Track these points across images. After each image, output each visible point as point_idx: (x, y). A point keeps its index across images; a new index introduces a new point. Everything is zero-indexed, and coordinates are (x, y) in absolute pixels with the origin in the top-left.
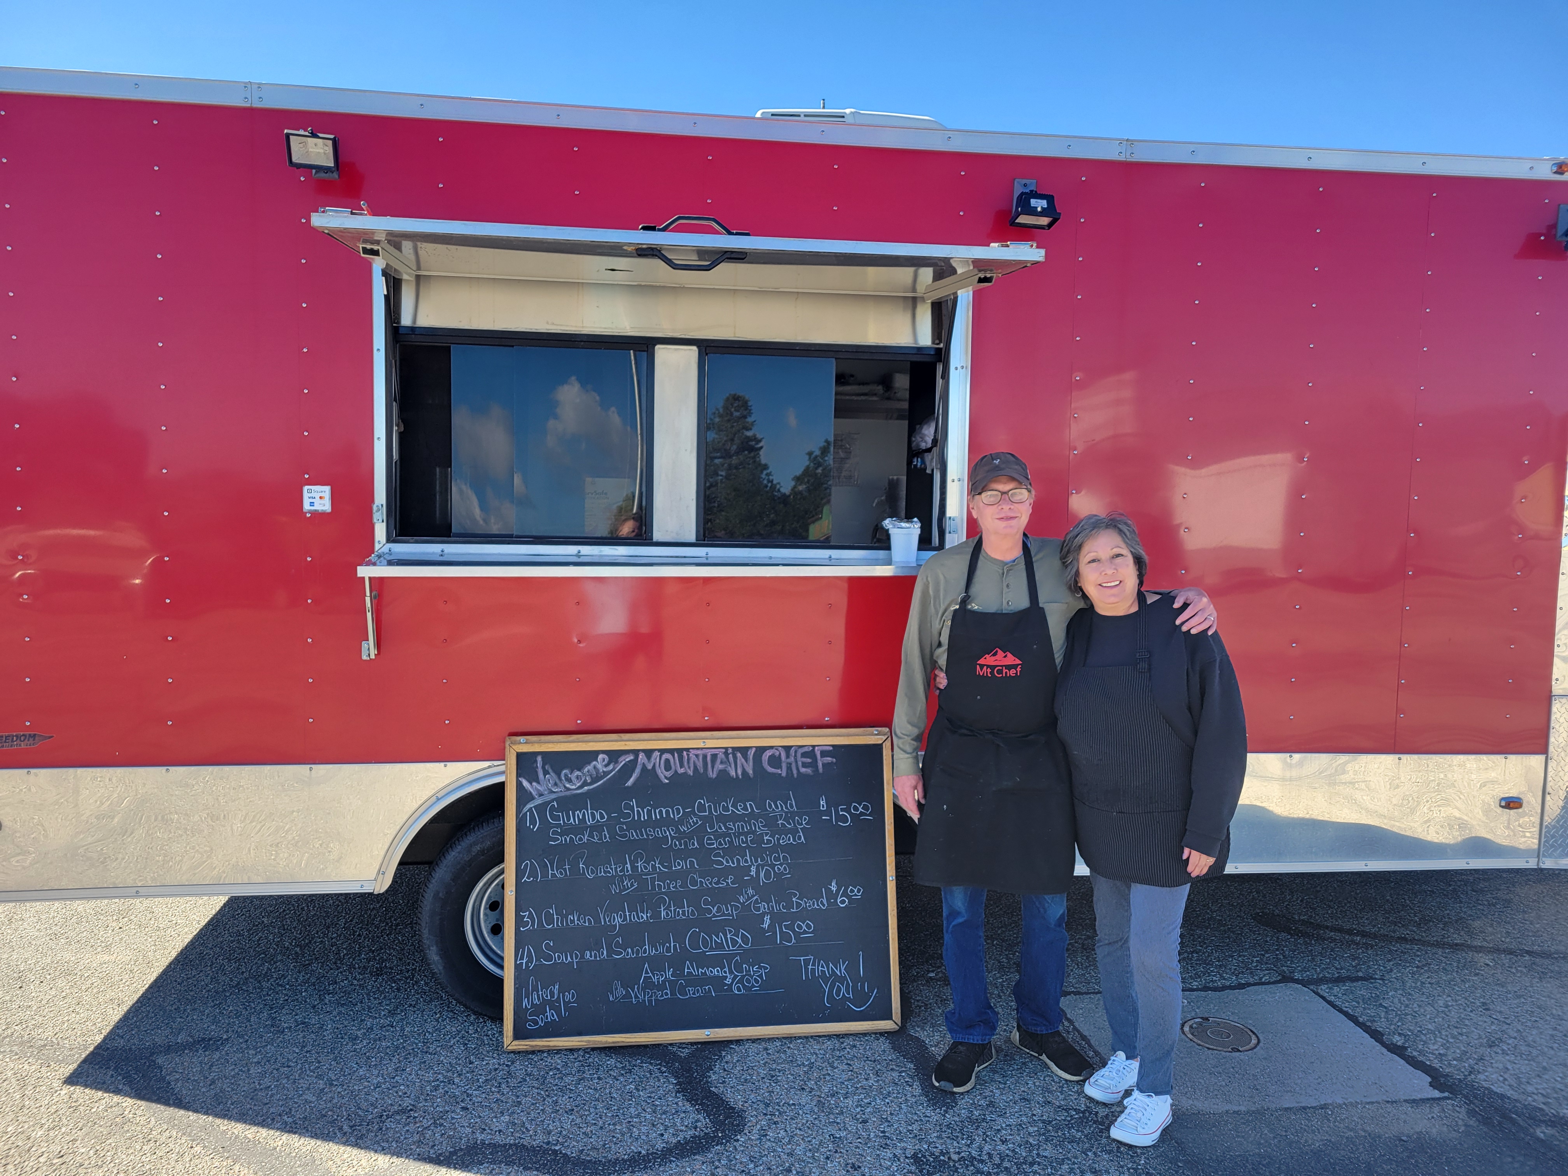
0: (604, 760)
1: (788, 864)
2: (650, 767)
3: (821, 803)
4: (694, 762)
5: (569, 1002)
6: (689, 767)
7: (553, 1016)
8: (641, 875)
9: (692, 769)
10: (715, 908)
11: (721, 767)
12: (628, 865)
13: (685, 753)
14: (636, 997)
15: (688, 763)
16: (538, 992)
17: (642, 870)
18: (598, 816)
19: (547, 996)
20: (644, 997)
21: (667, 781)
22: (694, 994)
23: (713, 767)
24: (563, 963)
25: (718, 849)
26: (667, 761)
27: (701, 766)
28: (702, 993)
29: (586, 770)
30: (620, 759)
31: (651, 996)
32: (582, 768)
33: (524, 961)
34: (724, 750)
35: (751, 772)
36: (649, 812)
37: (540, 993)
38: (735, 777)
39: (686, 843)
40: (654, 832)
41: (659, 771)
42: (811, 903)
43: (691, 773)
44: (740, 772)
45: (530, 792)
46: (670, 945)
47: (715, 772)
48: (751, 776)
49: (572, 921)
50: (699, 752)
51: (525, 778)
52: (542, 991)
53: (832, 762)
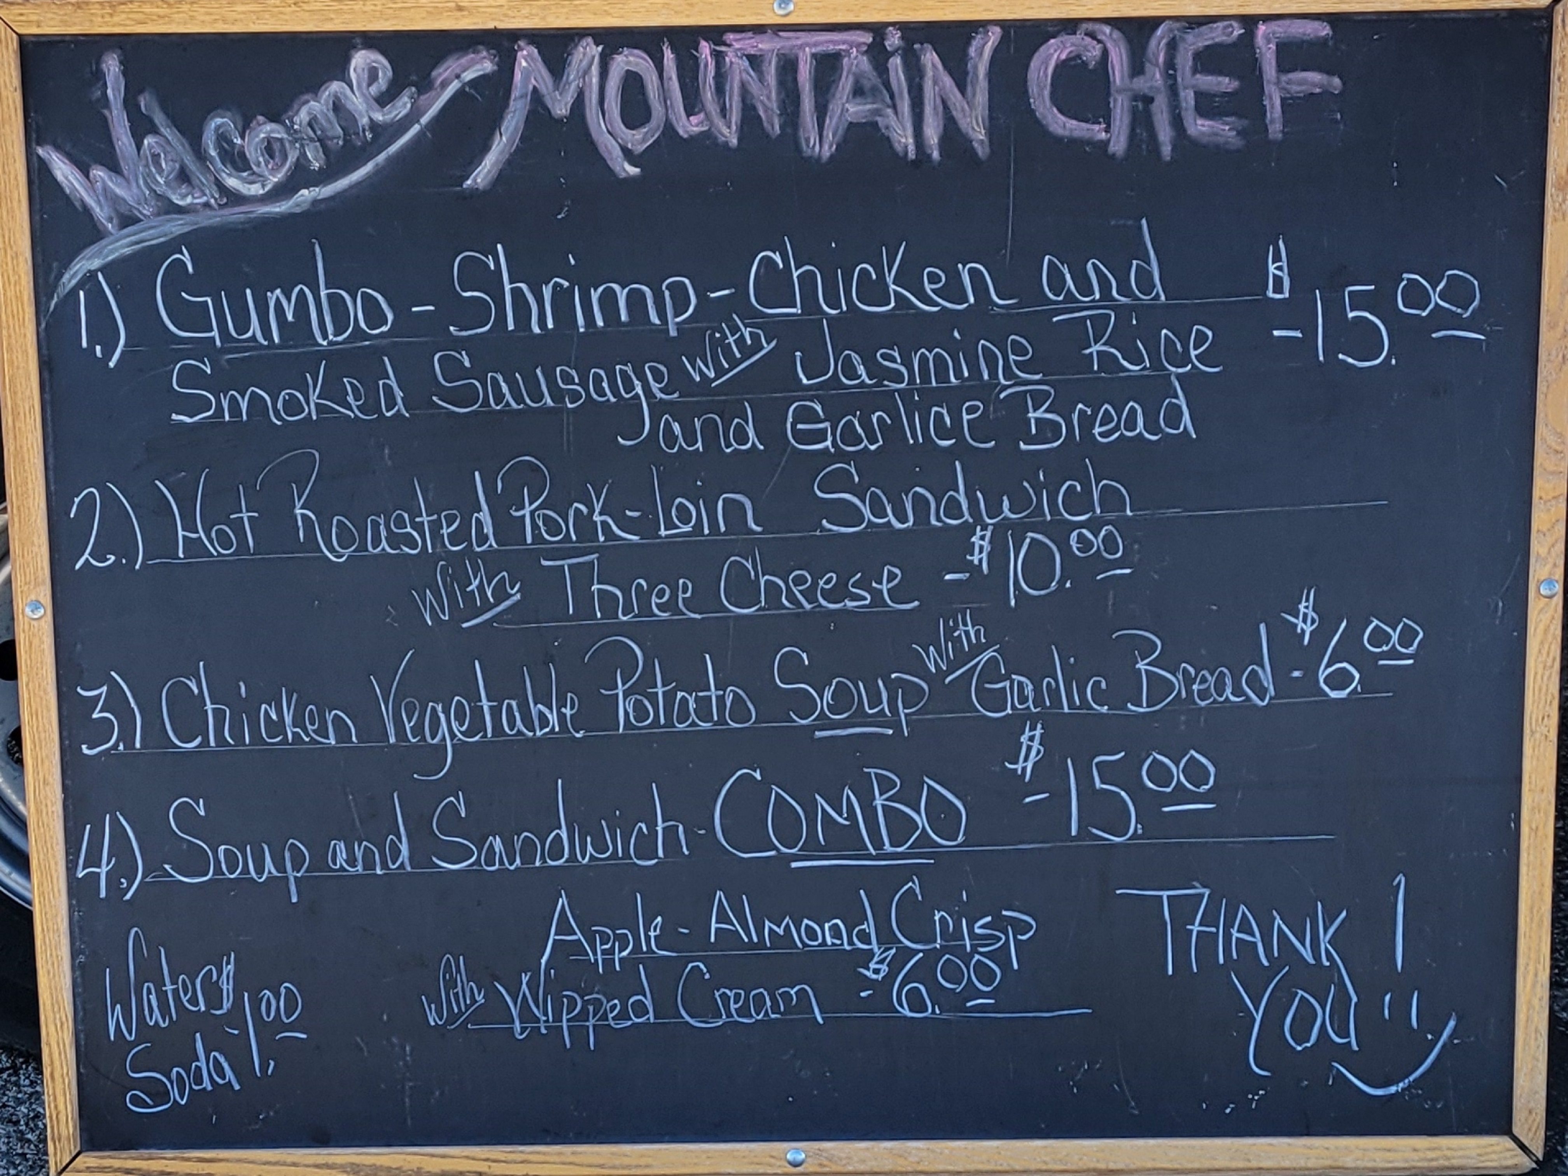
0: (373, 75)
1: (1121, 524)
2: (561, 108)
3: (1272, 268)
4: (743, 86)
5: (278, 1025)
6: (724, 112)
7: (222, 1074)
8: (535, 555)
9: (735, 117)
10: (828, 694)
11: (856, 110)
12: (485, 516)
13: (705, 49)
14: (526, 1015)
15: (720, 90)
16: (159, 984)
17: (537, 537)
18: (357, 312)
19: (194, 1001)
20: (558, 1018)
21: (633, 171)
22: (744, 1011)
23: (821, 111)
24: (245, 881)
25: (844, 456)
26: (634, 80)
27: (774, 105)
28: (775, 1008)
29: (302, 116)
30: (441, 73)
31: (584, 1015)
32: (287, 107)
33: (103, 870)
34: (868, 38)
35: (978, 134)
36: (562, 299)
37: (169, 987)
38: (912, 155)
39: (709, 428)
40: (584, 384)
41: (597, 126)
42: (1211, 680)
43: (730, 135)
44: (932, 134)
45: (86, 209)
46: (652, 825)
47: (829, 135)
48: (982, 151)
49: (277, 728)
50: (764, 44)
51: (58, 148)
52: (174, 982)
53: (1326, 93)
